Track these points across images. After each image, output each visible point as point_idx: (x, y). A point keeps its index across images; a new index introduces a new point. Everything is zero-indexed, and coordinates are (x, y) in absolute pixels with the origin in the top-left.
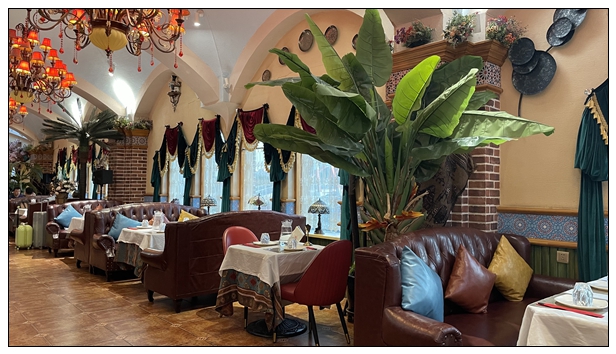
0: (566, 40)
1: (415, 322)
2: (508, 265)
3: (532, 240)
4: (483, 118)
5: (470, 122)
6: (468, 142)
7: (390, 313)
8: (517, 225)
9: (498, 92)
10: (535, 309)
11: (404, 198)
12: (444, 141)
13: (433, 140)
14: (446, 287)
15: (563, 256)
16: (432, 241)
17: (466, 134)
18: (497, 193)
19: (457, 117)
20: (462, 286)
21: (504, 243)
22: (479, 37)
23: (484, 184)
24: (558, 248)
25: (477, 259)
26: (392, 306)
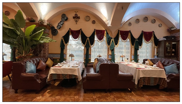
0: (59, 28)
4: (45, 38)
8: (52, 56)
9: (49, 34)
10: (52, 68)
11: (28, 51)
12: (38, 41)
13: (35, 41)
16: (35, 60)
17: (42, 40)
18: (48, 51)
19: (40, 37)
20: (40, 67)
21: (49, 59)
22: (45, 24)
23: (46, 49)
24: (58, 59)
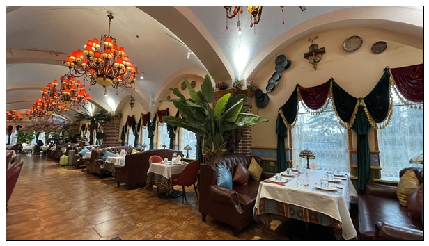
0: (272, 90)
1: (222, 190)
2: (254, 168)
3: (263, 158)
4: (246, 116)
5: (241, 117)
6: (241, 124)
7: (213, 187)
8: (258, 153)
9: (251, 107)
10: (263, 183)
11: (219, 144)
12: (233, 124)
13: (229, 123)
14: (233, 177)
15: (273, 164)
16: (228, 160)
17: (240, 121)
18: (251, 142)
19: (237, 115)
20: (239, 176)
21: (253, 160)
22: (244, 88)
23: (247, 139)
24: (271, 161)
25: (244, 166)
26: (213, 185)
